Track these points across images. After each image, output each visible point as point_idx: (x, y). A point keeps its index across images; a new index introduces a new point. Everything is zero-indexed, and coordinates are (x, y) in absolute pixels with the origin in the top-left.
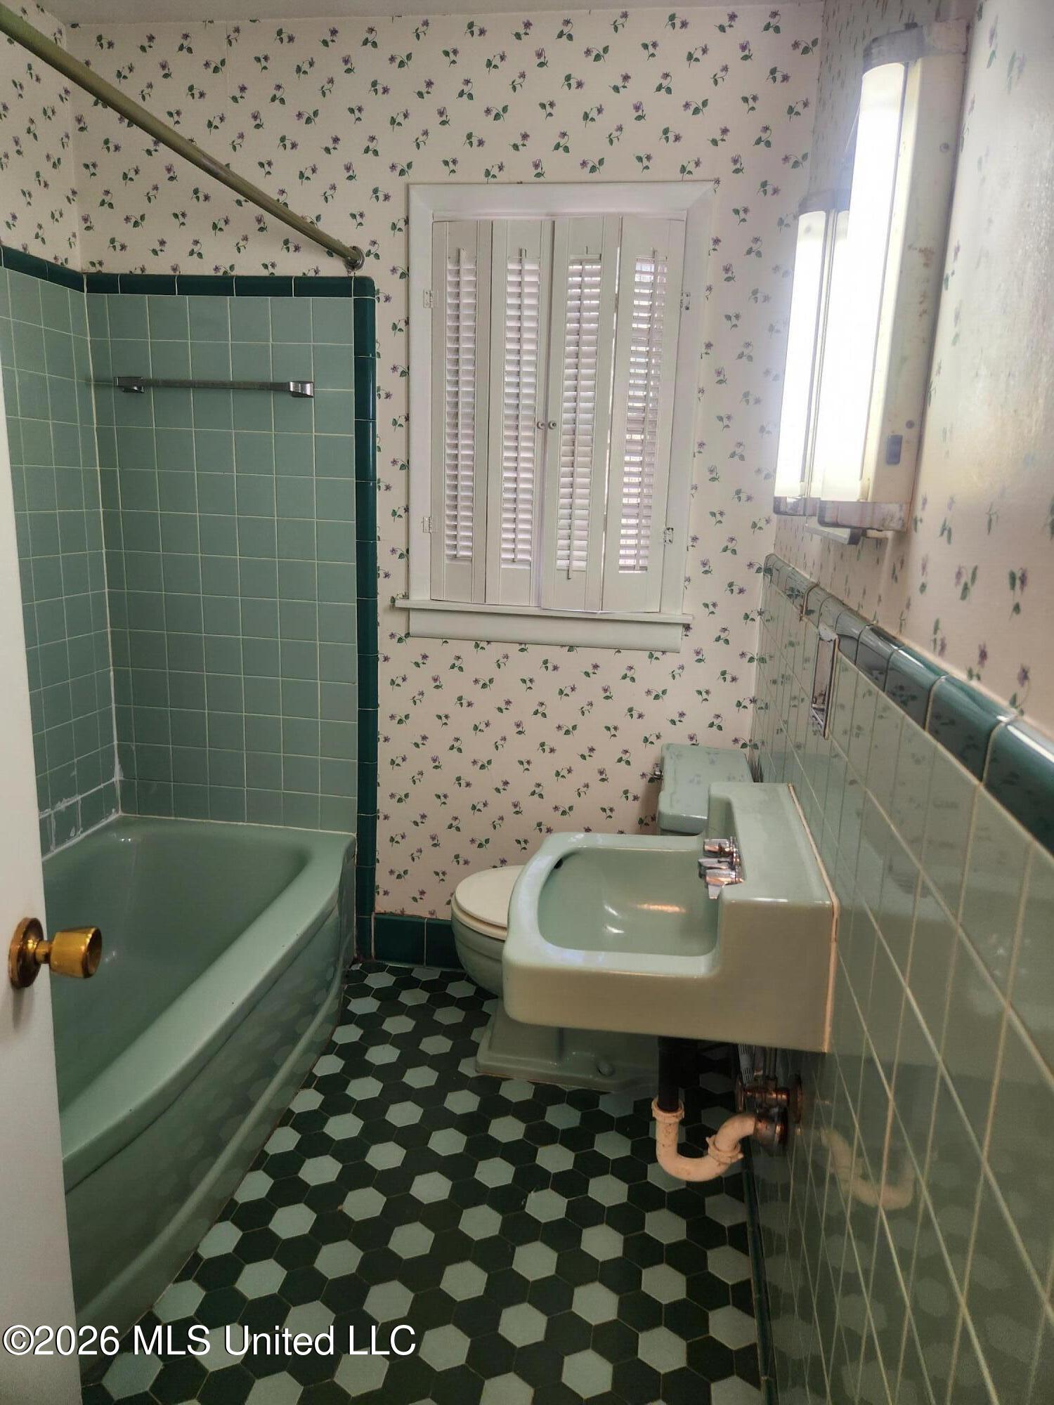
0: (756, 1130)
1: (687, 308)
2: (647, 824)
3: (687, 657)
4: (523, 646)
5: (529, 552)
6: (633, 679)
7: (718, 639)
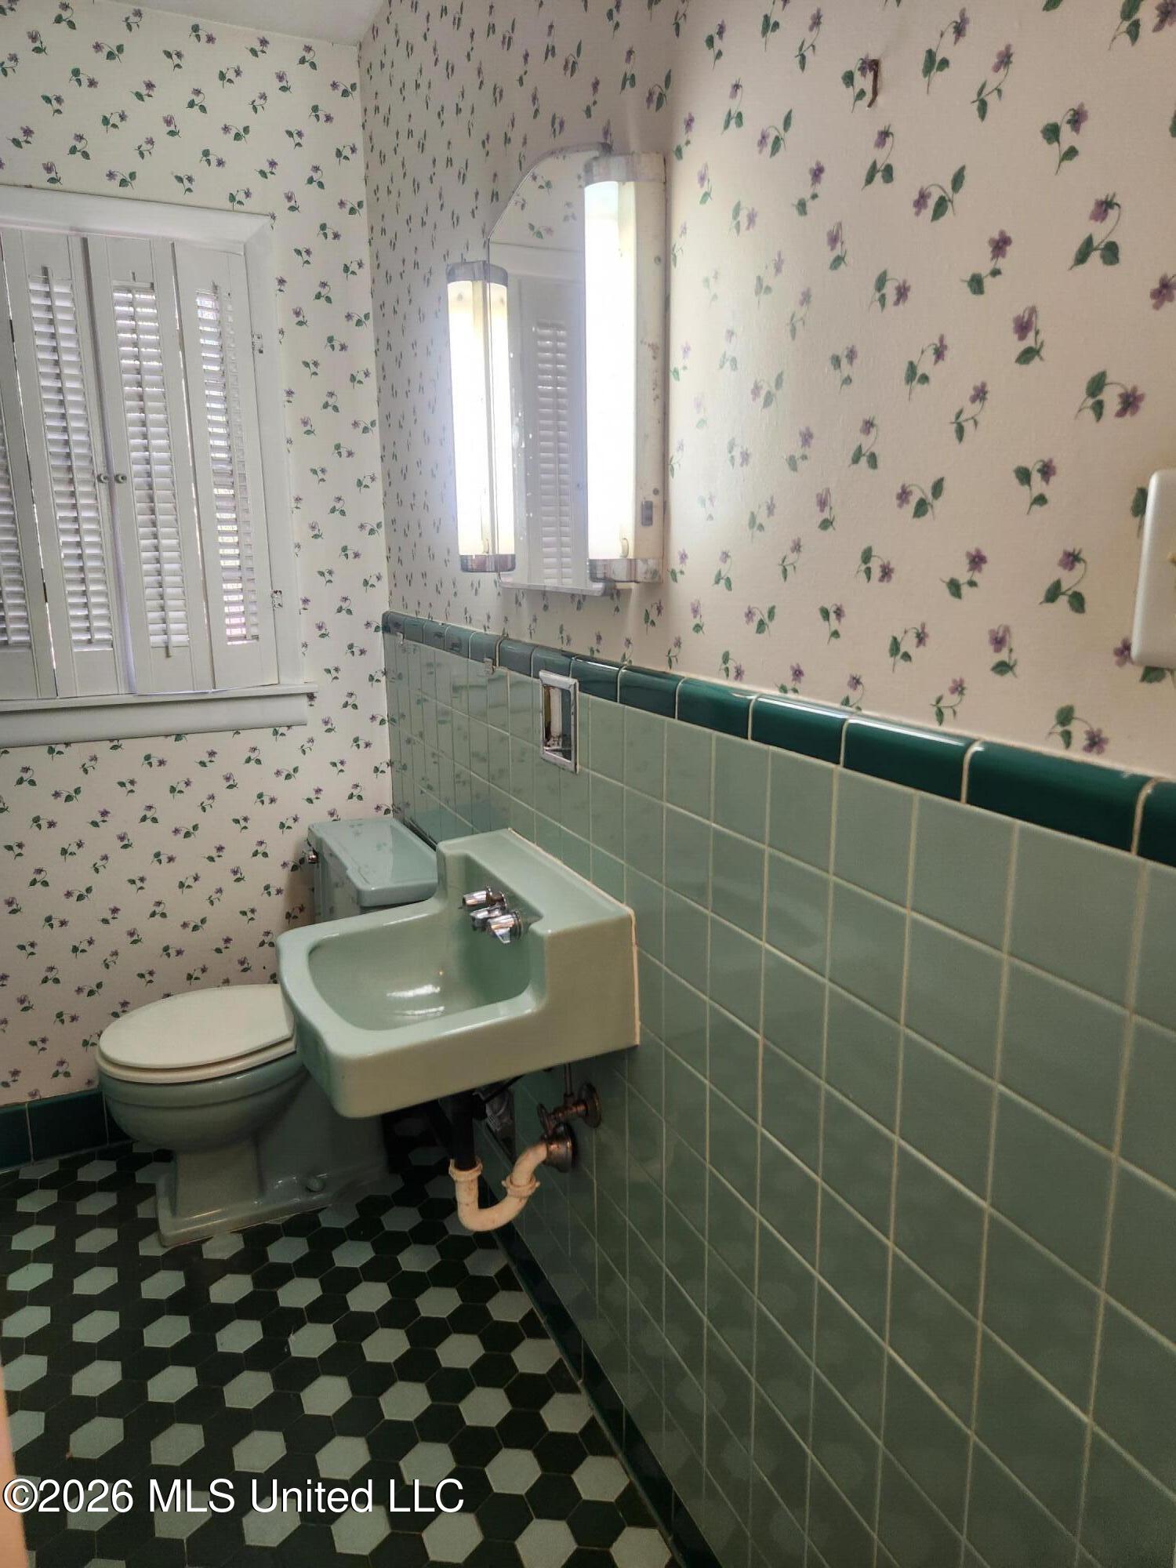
0: (549, 1153)
1: (261, 352)
2: (295, 917)
3: (316, 729)
4: (115, 743)
5: (109, 630)
6: (258, 762)
7: (346, 705)
